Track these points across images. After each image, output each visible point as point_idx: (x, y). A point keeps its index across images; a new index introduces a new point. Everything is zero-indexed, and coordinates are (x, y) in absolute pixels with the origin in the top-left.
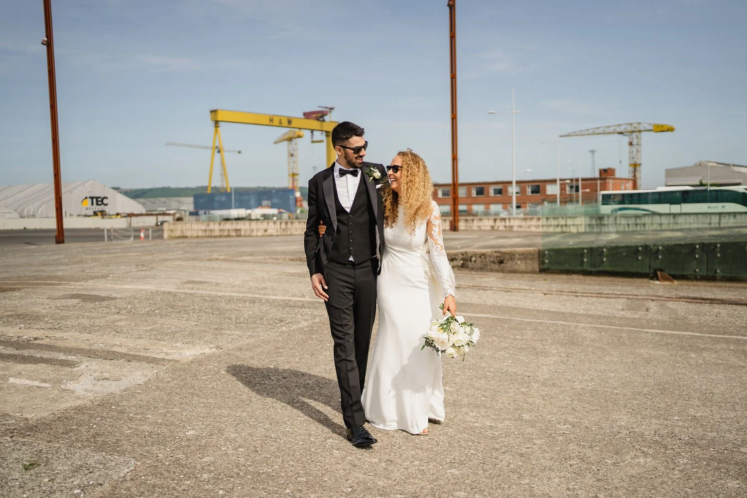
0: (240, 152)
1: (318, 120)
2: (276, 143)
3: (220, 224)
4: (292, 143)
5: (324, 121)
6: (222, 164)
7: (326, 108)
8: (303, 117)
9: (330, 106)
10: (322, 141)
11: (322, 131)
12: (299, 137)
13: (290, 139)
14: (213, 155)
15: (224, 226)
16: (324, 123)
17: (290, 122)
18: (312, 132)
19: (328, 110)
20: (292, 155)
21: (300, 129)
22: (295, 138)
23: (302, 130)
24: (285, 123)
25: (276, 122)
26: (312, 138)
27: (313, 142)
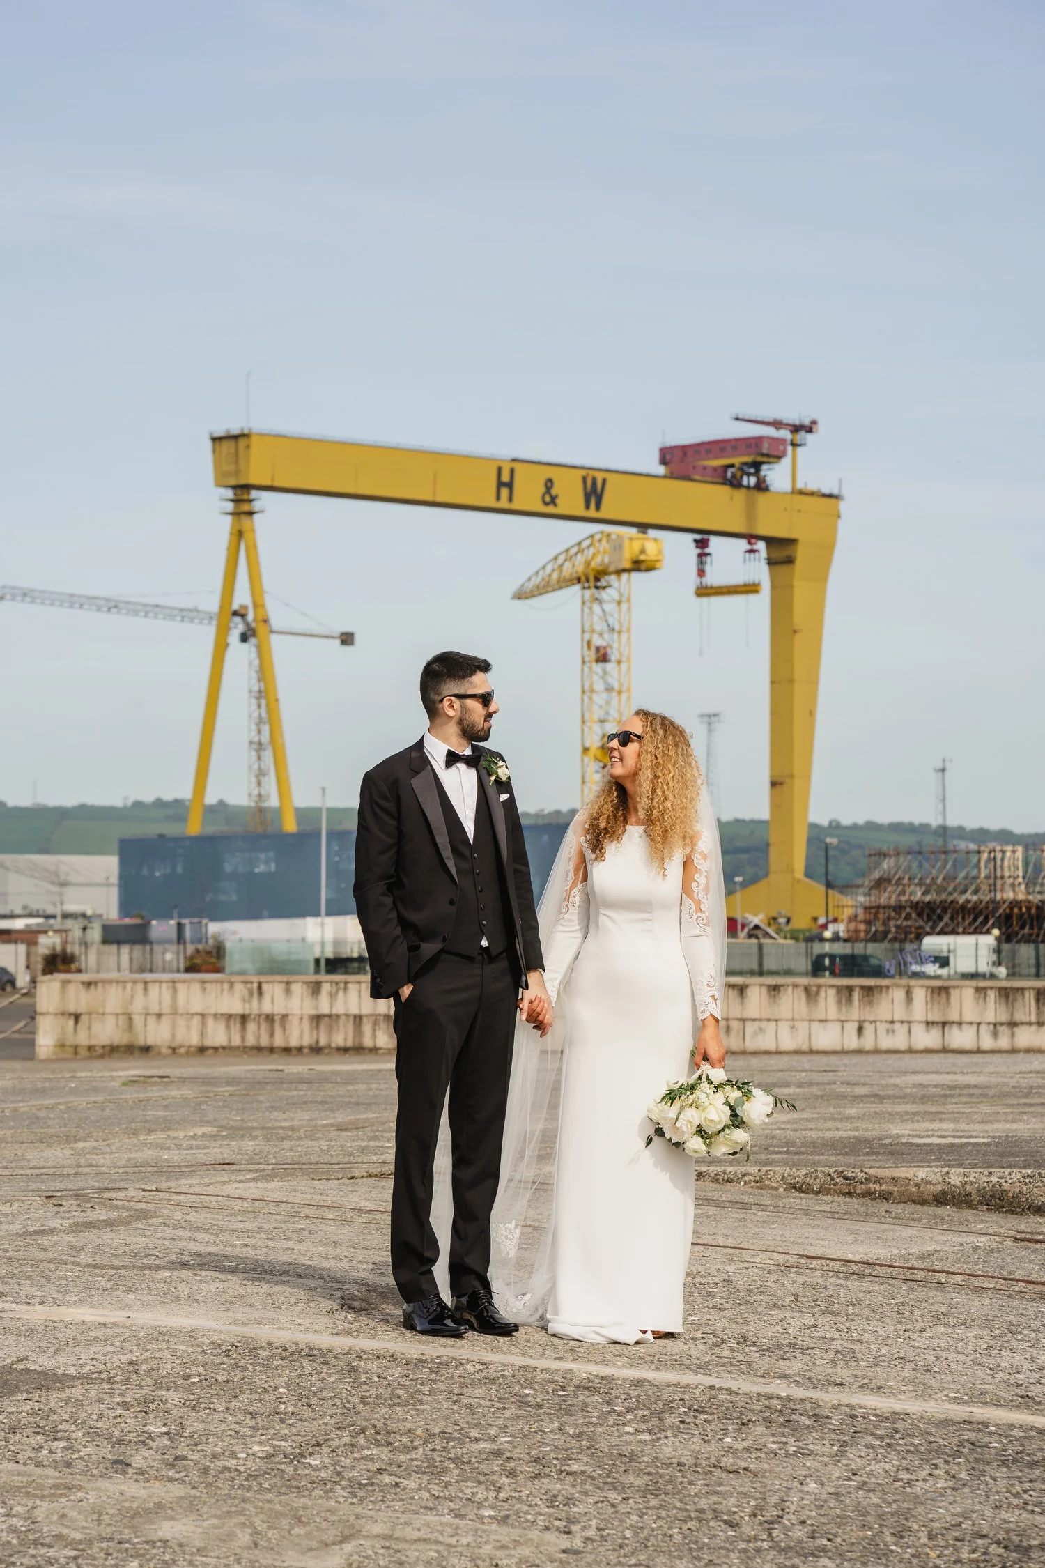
0: (347, 639)
1: (735, 484)
2: (521, 595)
3: (316, 988)
4: (604, 595)
5: (761, 487)
6: (265, 694)
7: (777, 424)
8: (661, 470)
9: (792, 415)
10: (750, 589)
11: (751, 538)
12: (638, 566)
13: (594, 579)
14: (221, 648)
15: (333, 996)
16: (761, 498)
17: (594, 493)
18: (701, 544)
19: (785, 434)
20: (603, 657)
21: (643, 527)
22: (619, 572)
23: (652, 533)
24: (571, 499)
25: (528, 493)
26: (701, 573)
27: (704, 591)
